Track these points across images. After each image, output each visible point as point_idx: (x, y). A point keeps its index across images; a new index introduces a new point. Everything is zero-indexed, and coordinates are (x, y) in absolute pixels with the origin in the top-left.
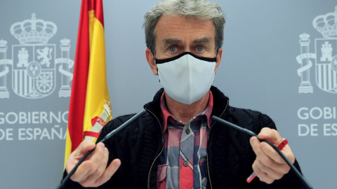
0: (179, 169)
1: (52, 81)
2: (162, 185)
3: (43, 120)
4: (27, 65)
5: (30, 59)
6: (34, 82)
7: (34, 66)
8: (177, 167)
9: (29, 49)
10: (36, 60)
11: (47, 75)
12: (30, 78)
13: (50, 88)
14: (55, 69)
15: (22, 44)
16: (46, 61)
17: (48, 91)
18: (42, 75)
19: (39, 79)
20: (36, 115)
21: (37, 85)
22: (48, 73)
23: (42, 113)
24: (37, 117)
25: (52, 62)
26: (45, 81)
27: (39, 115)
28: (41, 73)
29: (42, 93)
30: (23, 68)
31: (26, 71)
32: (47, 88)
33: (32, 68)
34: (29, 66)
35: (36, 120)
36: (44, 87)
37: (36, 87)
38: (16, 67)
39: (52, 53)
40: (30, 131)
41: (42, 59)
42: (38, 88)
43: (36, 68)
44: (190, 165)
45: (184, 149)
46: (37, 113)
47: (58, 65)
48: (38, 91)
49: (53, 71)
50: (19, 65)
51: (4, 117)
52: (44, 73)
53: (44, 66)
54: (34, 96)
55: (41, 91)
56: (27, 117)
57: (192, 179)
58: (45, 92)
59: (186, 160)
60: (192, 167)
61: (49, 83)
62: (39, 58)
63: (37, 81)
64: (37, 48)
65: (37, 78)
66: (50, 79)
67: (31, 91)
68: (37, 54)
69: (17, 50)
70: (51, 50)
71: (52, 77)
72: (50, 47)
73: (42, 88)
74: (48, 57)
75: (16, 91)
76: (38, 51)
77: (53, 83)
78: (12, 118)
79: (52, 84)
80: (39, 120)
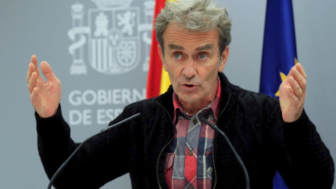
0: (185, 158)
1: (135, 52)
2: (169, 172)
3: (126, 100)
4: (106, 33)
5: (110, 26)
6: (115, 54)
7: (114, 35)
8: (183, 156)
9: (109, 14)
10: (117, 26)
11: (129, 45)
12: (110, 49)
13: (133, 61)
14: (138, 38)
15: (101, 8)
16: (128, 28)
17: (131, 64)
18: (124, 45)
19: (121, 50)
20: (117, 94)
21: (118, 57)
22: (130, 42)
23: (124, 91)
24: (118, 96)
25: (135, 28)
26: (127, 53)
27: (120, 94)
28: (123, 42)
29: (125, 67)
30: (102, 37)
31: (105, 41)
32: (130, 61)
33: (111, 37)
34: (109, 35)
35: (117, 99)
36: (127, 60)
37: (117, 60)
38: (93, 37)
39: (135, 19)
40: (111, 113)
41: (123, 26)
42: (120, 61)
43: (117, 37)
44: (194, 154)
45: (190, 139)
46: (118, 91)
47: (142, 33)
48: (119, 64)
49: (136, 40)
50: (97, 34)
51: (81, 96)
52: (126, 43)
53: (126, 35)
54: (115, 70)
55: (123, 64)
56: (107, 96)
57: (195, 168)
58: (127, 65)
59: (191, 149)
60: (196, 156)
61: (132, 55)
62: (120, 24)
63: (119, 53)
64: (117, 12)
65: (118, 48)
66: (132, 50)
67: (111, 64)
68: (117, 20)
69: (95, 15)
70: (134, 15)
71: (135, 47)
72: (132, 11)
73: (124, 61)
74: (131, 22)
75: (94, 65)
76: (119, 16)
77: (137, 54)
78: (90, 97)
79: (135, 56)
80: (120, 99)
